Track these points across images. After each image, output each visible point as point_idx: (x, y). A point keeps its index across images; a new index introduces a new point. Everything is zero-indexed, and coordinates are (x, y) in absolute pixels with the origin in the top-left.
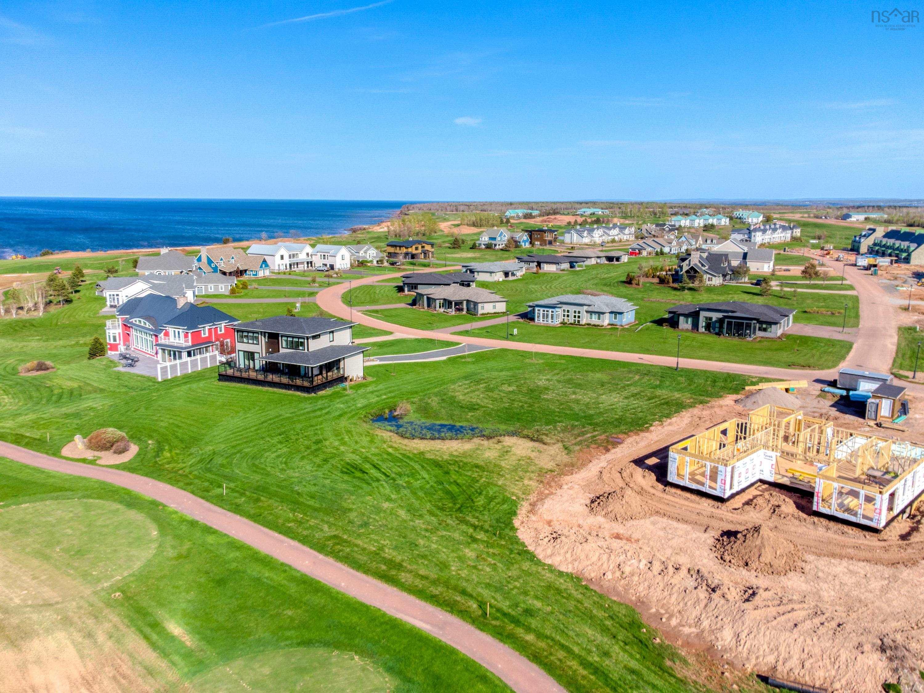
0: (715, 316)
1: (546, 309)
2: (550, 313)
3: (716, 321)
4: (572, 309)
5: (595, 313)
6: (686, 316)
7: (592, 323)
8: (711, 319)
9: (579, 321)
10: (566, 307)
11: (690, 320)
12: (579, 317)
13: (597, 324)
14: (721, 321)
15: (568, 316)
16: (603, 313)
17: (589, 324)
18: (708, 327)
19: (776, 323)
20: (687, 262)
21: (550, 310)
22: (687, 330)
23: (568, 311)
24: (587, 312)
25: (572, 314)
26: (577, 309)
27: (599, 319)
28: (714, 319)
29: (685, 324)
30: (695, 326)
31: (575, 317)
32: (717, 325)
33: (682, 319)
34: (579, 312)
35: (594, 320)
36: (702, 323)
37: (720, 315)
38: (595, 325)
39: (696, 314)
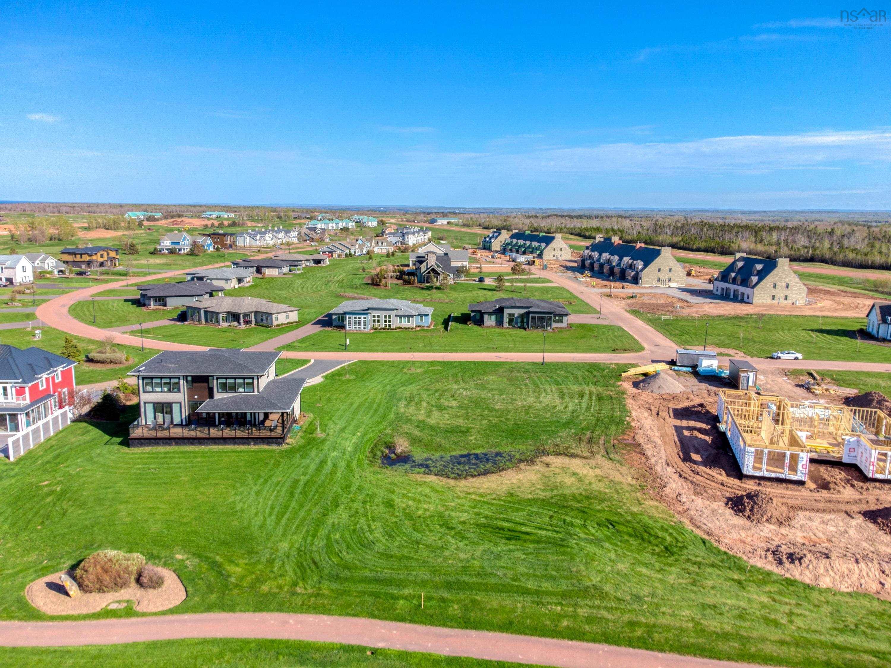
0: (517, 312)
1: (357, 316)
2: (362, 320)
3: (518, 317)
4: (382, 314)
5: (405, 316)
6: (490, 314)
7: (403, 327)
8: (513, 315)
9: (390, 326)
10: (376, 313)
11: (493, 317)
12: (390, 321)
13: (407, 327)
14: (522, 316)
15: (378, 321)
16: (413, 316)
17: (400, 328)
18: (511, 322)
19: (566, 315)
20: (425, 264)
21: (362, 317)
22: (492, 327)
23: (378, 317)
24: (397, 316)
25: (382, 319)
26: (388, 313)
27: (409, 322)
28: (516, 315)
29: (490, 321)
30: (500, 323)
31: (386, 321)
32: (519, 320)
33: (486, 317)
34: (390, 317)
35: (404, 323)
36: (506, 319)
37: (523, 311)
38: (405, 328)
39: (500, 311)
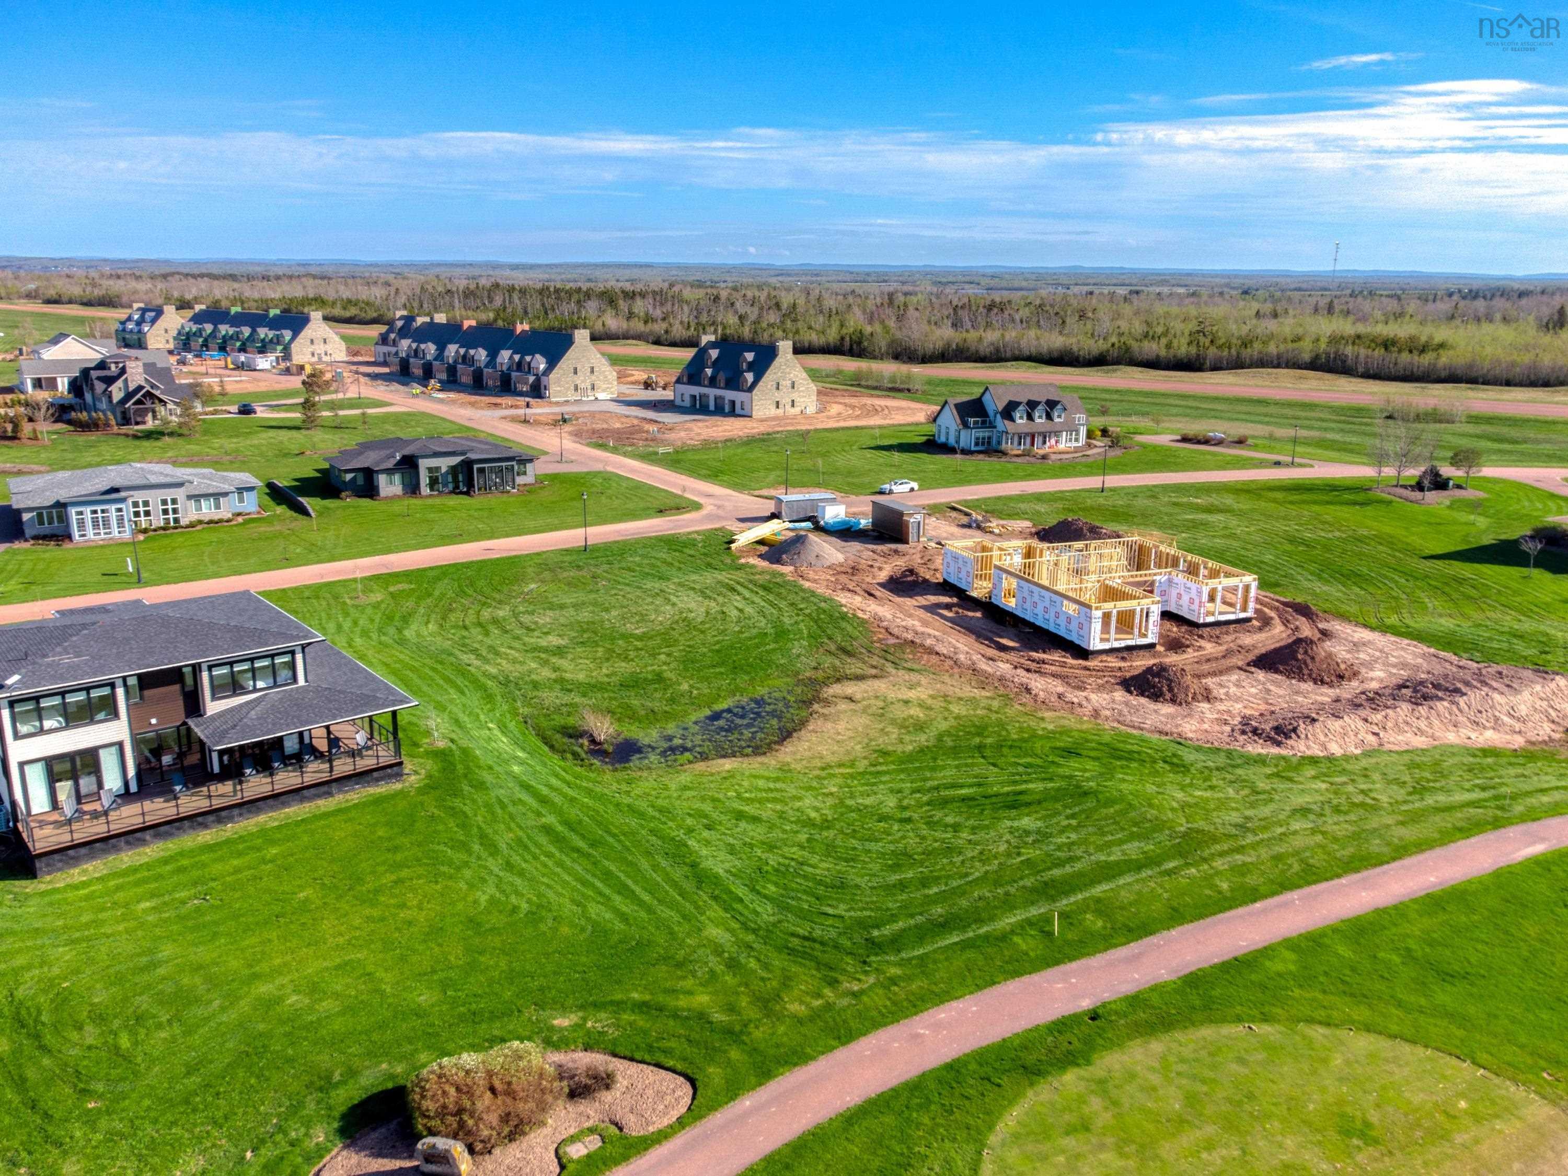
0: (444, 464)
1: (99, 508)
2: (113, 515)
3: (447, 473)
4: (154, 498)
5: (207, 496)
6: (389, 472)
7: (207, 519)
8: (438, 469)
9: (176, 520)
10: (139, 496)
11: (397, 478)
12: (175, 511)
13: (216, 518)
14: (454, 470)
15: (147, 513)
16: (225, 494)
17: (200, 522)
18: (433, 483)
20: (119, 383)
21: (113, 507)
22: (395, 497)
23: (146, 504)
24: (190, 497)
25: (156, 507)
26: (169, 494)
27: (218, 507)
28: (444, 470)
29: (390, 486)
30: (412, 489)
31: (165, 512)
32: (450, 479)
33: (382, 479)
34: (174, 501)
35: (207, 510)
36: (424, 480)
37: (457, 460)
38: (210, 522)
39: (408, 464)
